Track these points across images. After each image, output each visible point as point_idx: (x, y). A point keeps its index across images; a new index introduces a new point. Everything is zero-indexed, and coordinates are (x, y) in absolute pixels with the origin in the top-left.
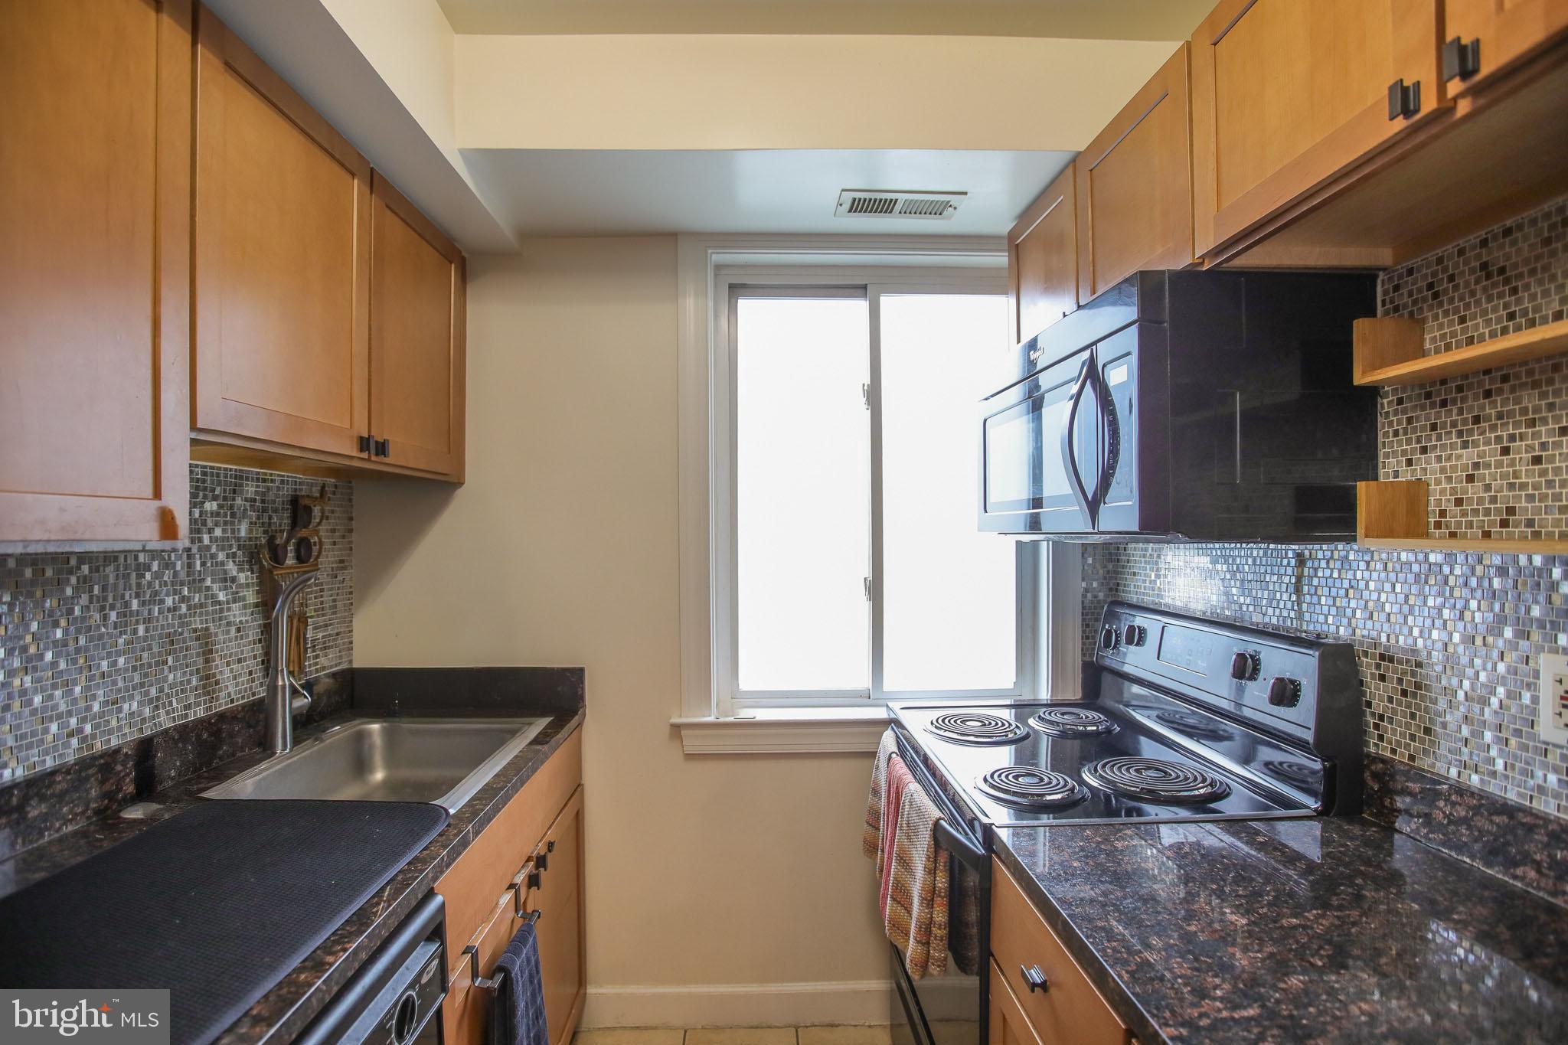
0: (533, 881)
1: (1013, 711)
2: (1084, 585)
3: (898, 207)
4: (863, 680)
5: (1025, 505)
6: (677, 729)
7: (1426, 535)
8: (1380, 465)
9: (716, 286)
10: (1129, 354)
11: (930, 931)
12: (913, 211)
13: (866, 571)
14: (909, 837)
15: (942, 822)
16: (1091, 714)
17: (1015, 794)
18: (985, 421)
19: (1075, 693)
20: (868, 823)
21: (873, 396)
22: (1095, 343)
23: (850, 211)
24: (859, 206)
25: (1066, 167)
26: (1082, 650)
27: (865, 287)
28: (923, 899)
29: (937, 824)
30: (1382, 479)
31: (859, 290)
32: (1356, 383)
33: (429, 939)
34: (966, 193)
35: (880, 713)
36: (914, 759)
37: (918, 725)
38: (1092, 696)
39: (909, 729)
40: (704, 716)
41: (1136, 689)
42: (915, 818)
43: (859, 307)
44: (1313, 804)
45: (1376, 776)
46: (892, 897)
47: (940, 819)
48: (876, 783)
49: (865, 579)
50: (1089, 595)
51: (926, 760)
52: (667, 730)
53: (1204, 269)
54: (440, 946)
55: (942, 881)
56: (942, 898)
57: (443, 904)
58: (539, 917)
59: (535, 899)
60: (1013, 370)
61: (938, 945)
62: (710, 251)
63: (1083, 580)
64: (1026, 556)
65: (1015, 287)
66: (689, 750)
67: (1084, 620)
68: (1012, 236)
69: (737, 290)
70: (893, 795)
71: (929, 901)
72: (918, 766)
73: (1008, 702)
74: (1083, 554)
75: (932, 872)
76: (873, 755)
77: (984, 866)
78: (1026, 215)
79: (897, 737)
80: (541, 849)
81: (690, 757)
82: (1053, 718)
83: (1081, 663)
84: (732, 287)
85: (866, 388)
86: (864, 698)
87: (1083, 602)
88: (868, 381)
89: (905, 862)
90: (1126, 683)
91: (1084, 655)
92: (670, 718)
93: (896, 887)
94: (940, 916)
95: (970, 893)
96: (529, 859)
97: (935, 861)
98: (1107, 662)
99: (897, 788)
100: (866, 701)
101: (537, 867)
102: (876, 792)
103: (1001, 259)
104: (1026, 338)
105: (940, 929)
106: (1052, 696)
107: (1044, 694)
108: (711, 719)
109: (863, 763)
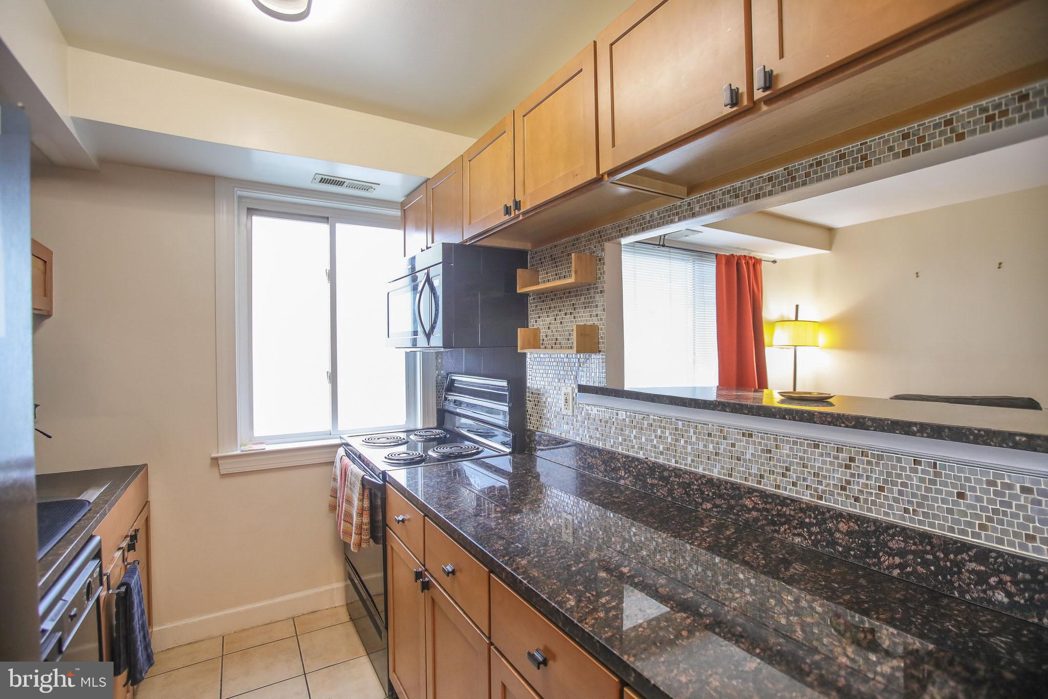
0: (131, 547)
1: (405, 434)
2: (437, 372)
3: (345, 184)
4: (327, 426)
5: (411, 335)
6: (215, 461)
7: (540, 348)
8: (529, 322)
9: (239, 206)
10: (439, 275)
11: (362, 528)
12: (351, 187)
13: (328, 368)
14: (351, 489)
15: (365, 477)
16: (440, 431)
17: (397, 460)
18: (388, 293)
19: (434, 423)
20: (331, 496)
21: (332, 276)
22: (429, 267)
23: (320, 182)
24: (323, 181)
25: (423, 183)
26: (437, 403)
27: (328, 218)
28: (358, 513)
29: (363, 478)
30: (530, 327)
31: (325, 219)
32: (518, 292)
33: (94, 558)
34: (379, 184)
35: (338, 441)
36: (354, 458)
37: (357, 444)
38: (441, 424)
39: (352, 445)
40: (233, 451)
41: (463, 420)
42: (353, 479)
43: (324, 228)
44: (508, 450)
45: (528, 436)
46: (344, 520)
47: (365, 475)
48: (335, 475)
49: (327, 372)
50: (440, 377)
51: (360, 457)
52: (209, 461)
53: (468, 244)
54: (99, 562)
55: (366, 504)
56: (366, 511)
57: (101, 540)
58: (138, 564)
59: (131, 556)
60: (405, 269)
61: (365, 533)
62: (236, 189)
63: (437, 370)
64: (410, 359)
65: (403, 227)
66: (223, 472)
67: (437, 389)
68: (403, 204)
69: (251, 211)
70: (343, 473)
71: (360, 514)
72: (356, 460)
73: (403, 430)
74: (436, 358)
75: (362, 500)
76: (332, 463)
77: (383, 489)
78: (410, 195)
79: (346, 450)
80: (131, 532)
81: (224, 476)
82: (421, 434)
83: (436, 409)
84: (249, 209)
85: (328, 271)
86: (329, 435)
87: (436, 381)
88: (329, 268)
89: (349, 502)
90: (457, 418)
91: (437, 405)
92: (211, 454)
93: (345, 515)
94: (366, 519)
95: (379, 507)
96: (126, 536)
97: (363, 495)
98: (446, 408)
99: (345, 469)
100: (329, 436)
101: (131, 540)
102: (335, 479)
103: (398, 213)
104: (409, 256)
105: (366, 525)
106: (423, 426)
107: (420, 426)
108: (238, 452)
109: (328, 468)
